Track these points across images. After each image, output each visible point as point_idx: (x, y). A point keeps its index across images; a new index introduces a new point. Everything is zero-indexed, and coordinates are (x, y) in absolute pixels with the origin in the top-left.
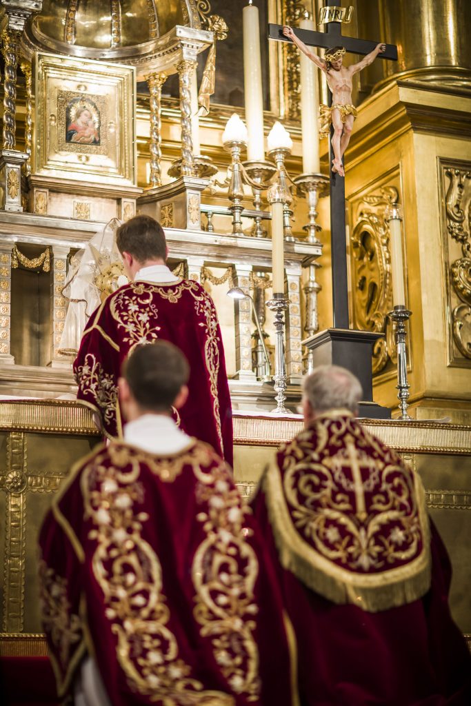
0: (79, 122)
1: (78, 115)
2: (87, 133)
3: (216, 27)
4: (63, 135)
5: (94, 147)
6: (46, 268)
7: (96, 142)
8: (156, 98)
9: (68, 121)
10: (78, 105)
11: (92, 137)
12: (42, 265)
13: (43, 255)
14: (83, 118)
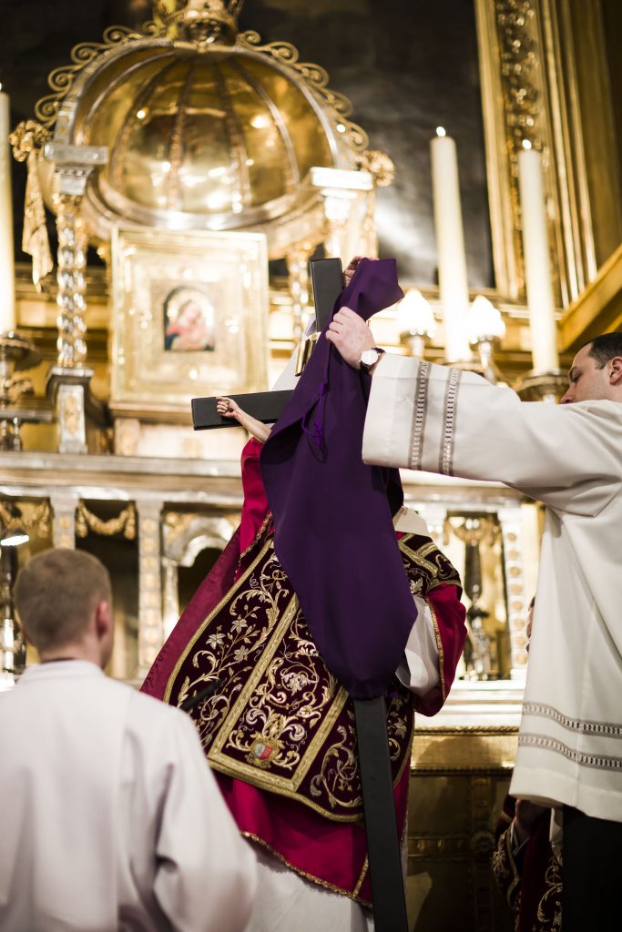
0: (184, 322)
1: (181, 311)
2: (195, 335)
3: (375, 167)
4: (160, 342)
5: (206, 355)
6: (130, 532)
7: (209, 348)
8: (297, 279)
9: (166, 319)
10: (182, 297)
11: (204, 342)
12: (123, 529)
13: (124, 515)
14: (189, 313)
